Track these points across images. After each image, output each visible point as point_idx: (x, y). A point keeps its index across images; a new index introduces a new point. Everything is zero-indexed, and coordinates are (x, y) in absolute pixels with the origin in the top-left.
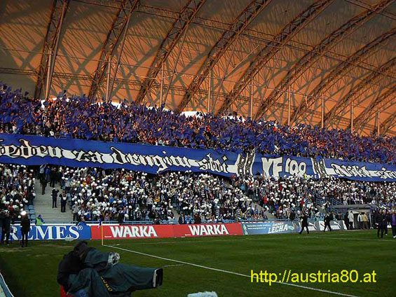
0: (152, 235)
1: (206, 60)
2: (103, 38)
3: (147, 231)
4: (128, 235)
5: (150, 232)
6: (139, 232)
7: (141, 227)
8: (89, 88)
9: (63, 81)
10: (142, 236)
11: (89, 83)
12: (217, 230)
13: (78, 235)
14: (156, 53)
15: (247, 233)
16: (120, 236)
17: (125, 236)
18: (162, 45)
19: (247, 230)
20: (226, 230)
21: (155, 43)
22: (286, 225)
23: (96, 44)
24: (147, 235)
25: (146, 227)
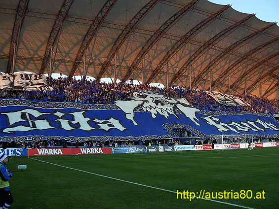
0: (60, 153)
1: (113, 47)
2: (48, 35)
3: (57, 151)
4: (47, 154)
5: (59, 152)
6: (53, 152)
7: (54, 150)
8: (41, 65)
9: (25, 61)
10: (55, 154)
11: (41, 62)
12: (96, 151)
13: (20, 154)
14: (81, 44)
15: (113, 153)
16: (43, 154)
17: (45, 154)
18: (84, 39)
19: (114, 151)
20: (101, 151)
21: (80, 37)
22: (138, 149)
23: (43, 39)
24: (57, 154)
25: (57, 150)
